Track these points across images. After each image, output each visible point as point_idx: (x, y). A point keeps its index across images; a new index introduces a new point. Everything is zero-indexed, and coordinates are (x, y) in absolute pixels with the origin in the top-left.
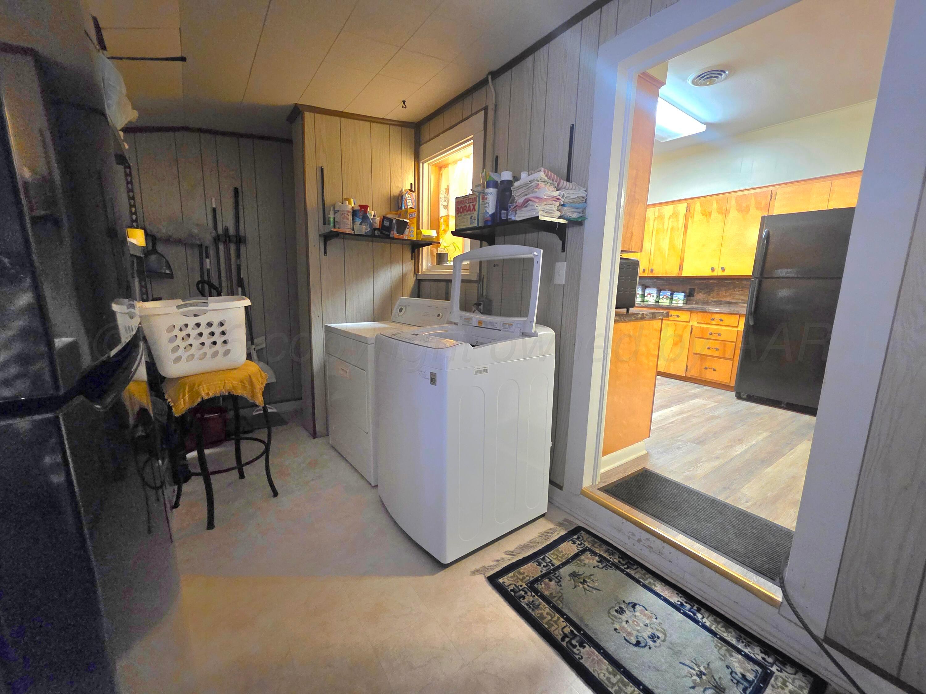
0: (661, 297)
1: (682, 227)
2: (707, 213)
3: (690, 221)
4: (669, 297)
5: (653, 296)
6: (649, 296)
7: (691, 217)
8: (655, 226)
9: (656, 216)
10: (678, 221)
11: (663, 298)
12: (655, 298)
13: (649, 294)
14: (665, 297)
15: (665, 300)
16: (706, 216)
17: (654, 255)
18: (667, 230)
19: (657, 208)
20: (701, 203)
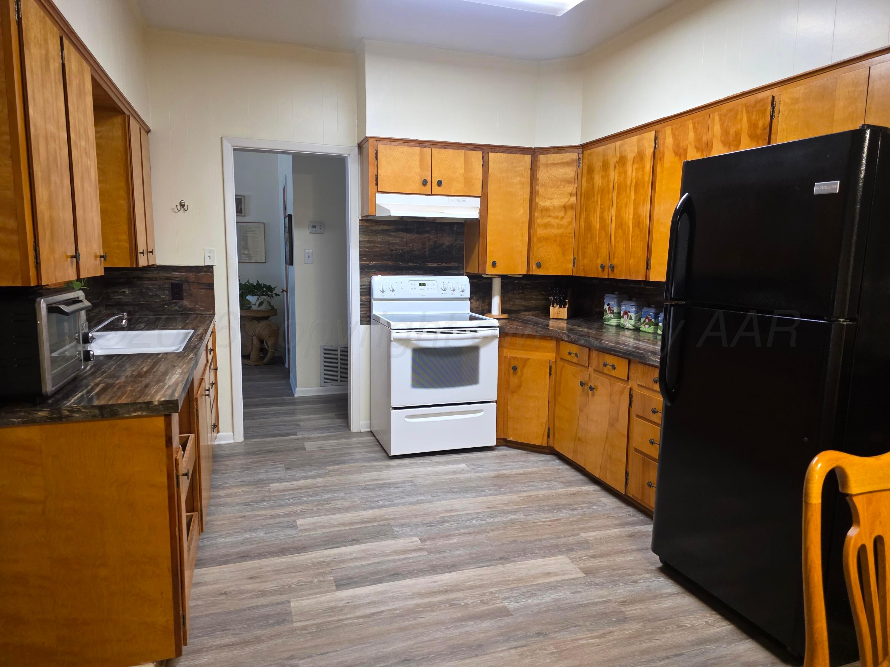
0: (643, 320)
1: (649, 180)
2: (681, 151)
3: (659, 169)
4: (653, 320)
5: (631, 319)
6: (625, 317)
7: (660, 160)
8: (616, 180)
9: (617, 159)
10: (643, 168)
11: (645, 321)
12: (633, 322)
13: (626, 313)
14: (647, 320)
15: (647, 326)
16: (680, 156)
17: (615, 238)
18: (631, 186)
19: (618, 143)
20: (672, 130)
